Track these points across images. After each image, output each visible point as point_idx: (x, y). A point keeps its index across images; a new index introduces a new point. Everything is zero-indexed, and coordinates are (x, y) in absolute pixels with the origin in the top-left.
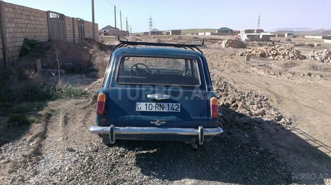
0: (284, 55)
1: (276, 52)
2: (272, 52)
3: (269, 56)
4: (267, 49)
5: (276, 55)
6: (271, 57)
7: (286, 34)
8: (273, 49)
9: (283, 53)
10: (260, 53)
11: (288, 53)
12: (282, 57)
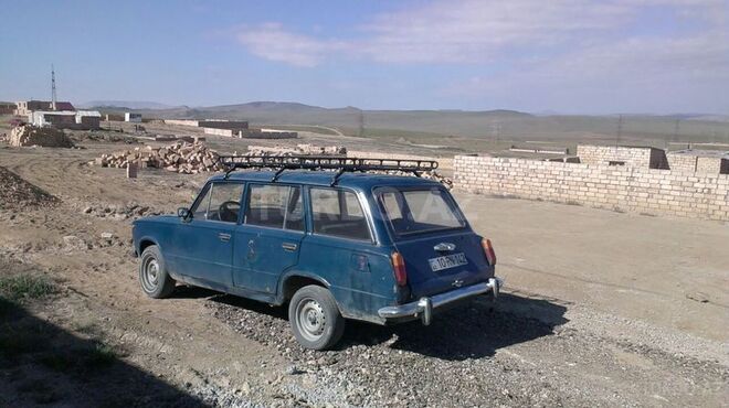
0: (194, 163)
1: (177, 157)
2: (170, 158)
3: (165, 165)
4: (158, 150)
5: (179, 163)
6: (171, 168)
7: (127, 116)
8: (171, 152)
9: (192, 158)
10: (147, 159)
11: (201, 158)
12: (190, 166)
